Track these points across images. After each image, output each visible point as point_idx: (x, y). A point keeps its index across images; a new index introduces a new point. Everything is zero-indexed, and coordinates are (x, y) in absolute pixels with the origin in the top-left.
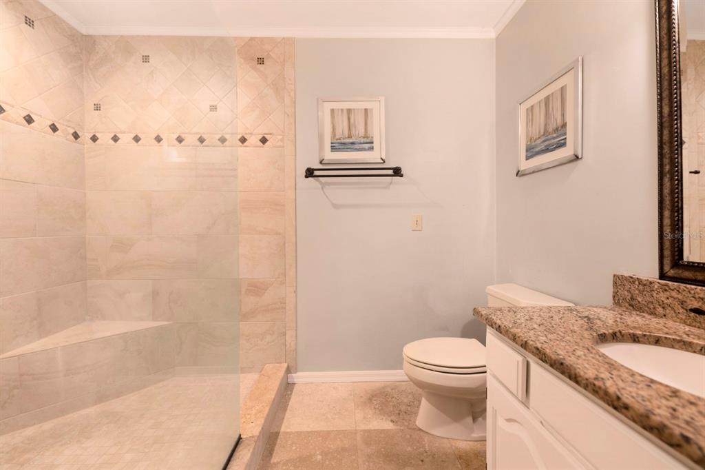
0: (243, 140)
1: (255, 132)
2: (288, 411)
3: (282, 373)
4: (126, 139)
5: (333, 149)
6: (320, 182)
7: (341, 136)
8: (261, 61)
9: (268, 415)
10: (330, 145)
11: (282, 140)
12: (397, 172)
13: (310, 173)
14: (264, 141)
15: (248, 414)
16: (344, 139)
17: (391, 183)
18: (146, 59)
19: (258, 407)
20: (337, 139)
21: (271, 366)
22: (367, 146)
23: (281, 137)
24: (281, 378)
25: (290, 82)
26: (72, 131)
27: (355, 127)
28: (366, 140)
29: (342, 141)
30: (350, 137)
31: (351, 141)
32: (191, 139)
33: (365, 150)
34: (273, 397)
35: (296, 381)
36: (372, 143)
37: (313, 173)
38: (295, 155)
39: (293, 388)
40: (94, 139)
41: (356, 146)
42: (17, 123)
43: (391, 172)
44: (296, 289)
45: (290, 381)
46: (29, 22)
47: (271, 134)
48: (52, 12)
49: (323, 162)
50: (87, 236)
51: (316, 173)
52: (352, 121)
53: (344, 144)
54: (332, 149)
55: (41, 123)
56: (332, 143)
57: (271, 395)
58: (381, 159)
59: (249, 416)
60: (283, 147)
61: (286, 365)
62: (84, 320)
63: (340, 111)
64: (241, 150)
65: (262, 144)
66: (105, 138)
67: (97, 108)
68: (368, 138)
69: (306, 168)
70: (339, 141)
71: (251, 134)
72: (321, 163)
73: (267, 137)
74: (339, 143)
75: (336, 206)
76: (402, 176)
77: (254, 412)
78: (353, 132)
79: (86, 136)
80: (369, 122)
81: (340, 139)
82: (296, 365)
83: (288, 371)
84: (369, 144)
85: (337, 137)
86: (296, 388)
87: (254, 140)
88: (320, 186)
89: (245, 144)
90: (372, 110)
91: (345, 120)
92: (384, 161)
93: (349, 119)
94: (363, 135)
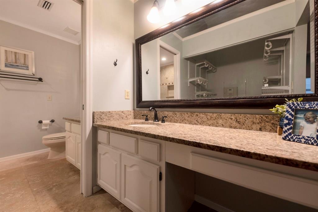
12: (40, 80)
16: (12, 63)
20: (9, 63)
22: (25, 68)
27: (19, 59)
28: (24, 66)
33: (24, 69)
43: (37, 79)
49: (0, 71)
56: (5, 64)
58: (33, 74)
63: (10, 52)
68: (26, 65)
70: (10, 64)
74: (9, 64)
75: (7, 89)
76: (42, 81)
78: (18, 61)
80: (26, 59)
81: (10, 63)
90: (28, 55)
91: (13, 56)
92: (34, 75)
93: (16, 56)
94: (23, 63)
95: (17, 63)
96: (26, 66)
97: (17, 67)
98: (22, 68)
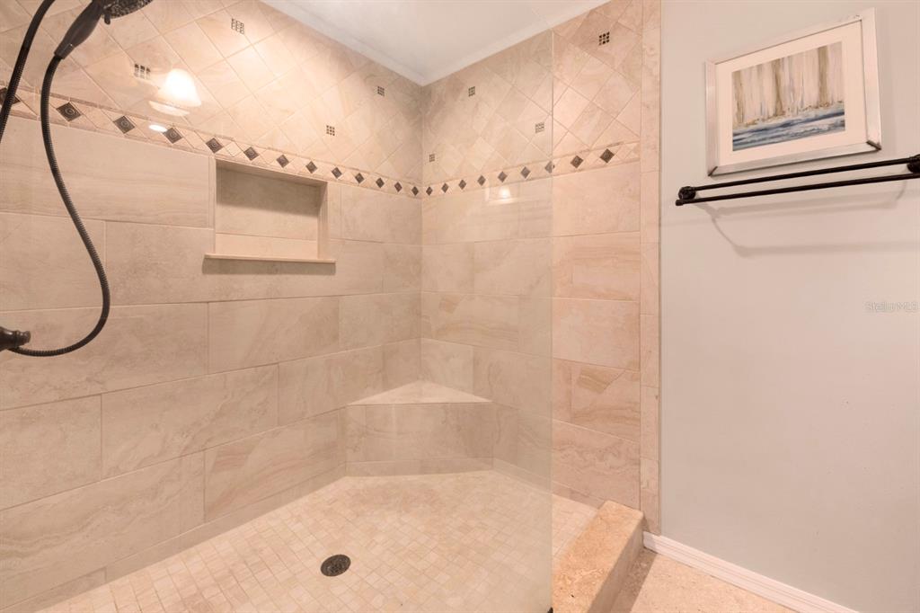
0: (577, 162)
1: (594, 146)
2: (638, 600)
3: (631, 527)
4: (454, 185)
5: (738, 144)
6: (710, 210)
7: (758, 116)
8: (605, 38)
9: (598, 596)
10: (731, 138)
11: (636, 150)
13: (688, 196)
14: (607, 156)
15: (570, 579)
16: (763, 120)
17: (902, 193)
18: (472, 92)
19: (584, 573)
20: (747, 125)
21: (614, 506)
22: (825, 123)
23: (635, 144)
24: (629, 535)
25: (652, 53)
26: (412, 187)
27: (792, 91)
28: (821, 112)
29: (761, 125)
30: (779, 112)
31: (782, 120)
32: (514, 174)
33: (819, 132)
34: (611, 565)
35: (658, 548)
36: (843, 113)
37: (694, 194)
38: (660, 171)
39: (652, 560)
40: (429, 191)
41: (795, 129)
42: (372, 188)
43: (902, 169)
44: (660, 391)
45: (647, 543)
46: (381, 91)
47: (618, 144)
48: (397, 74)
49: (716, 172)
50: (422, 292)
51: (701, 194)
52: (785, 81)
53: (766, 129)
54: (734, 145)
55: (389, 184)
56: (735, 135)
57: (608, 562)
58: (869, 143)
59: (570, 582)
60: (638, 159)
61: (640, 515)
62: (418, 379)
63: (755, 70)
64: (576, 176)
65: (604, 162)
66: (437, 189)
67: (432, 158)
68: (828, 105)
69: (680, 188)
70: (752, 127)
71: (589, 150)
72: (710, 174)
73: (611, 149)
75: (743, 251)
77: (578, 578)
78: (788, 103)
79: (423, 190)
80: (830, 72)
81: (754, 123)
82: (659, 521)
83: (644, 525)
84: (836, 118)
85: (748, 120)
86: (657, 563)
87: (592, 159)
88: (708, 216)
89: (579, 167)
90: (837, 47)
91: (768, 83)
92: (878, 148)
93: (777, 79)
94: (814, 103)
95: (783, 113)
96: (829, 112)
97: (786, 130)
98: (809, 126)
